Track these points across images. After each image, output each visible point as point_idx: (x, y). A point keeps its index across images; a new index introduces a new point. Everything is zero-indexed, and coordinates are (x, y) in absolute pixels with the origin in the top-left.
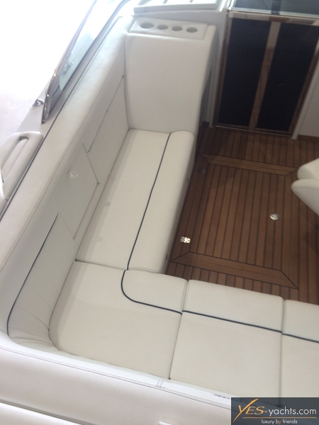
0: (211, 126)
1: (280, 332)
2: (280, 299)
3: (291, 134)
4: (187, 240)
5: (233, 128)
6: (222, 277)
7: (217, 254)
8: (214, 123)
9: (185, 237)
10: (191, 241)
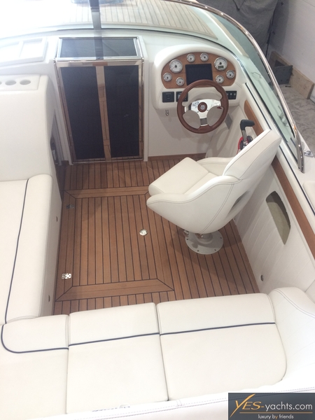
0: (70, 163)
1: (158, 333)
2: (152, 304)
3: (143, 157)
4: (68, 276)
5: (92, 161)
6: (108, 300)
7: (99, 280)
8: (73, 161)
9: (66, 273)
10: (72, 276)
